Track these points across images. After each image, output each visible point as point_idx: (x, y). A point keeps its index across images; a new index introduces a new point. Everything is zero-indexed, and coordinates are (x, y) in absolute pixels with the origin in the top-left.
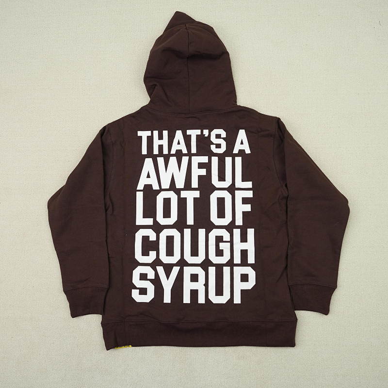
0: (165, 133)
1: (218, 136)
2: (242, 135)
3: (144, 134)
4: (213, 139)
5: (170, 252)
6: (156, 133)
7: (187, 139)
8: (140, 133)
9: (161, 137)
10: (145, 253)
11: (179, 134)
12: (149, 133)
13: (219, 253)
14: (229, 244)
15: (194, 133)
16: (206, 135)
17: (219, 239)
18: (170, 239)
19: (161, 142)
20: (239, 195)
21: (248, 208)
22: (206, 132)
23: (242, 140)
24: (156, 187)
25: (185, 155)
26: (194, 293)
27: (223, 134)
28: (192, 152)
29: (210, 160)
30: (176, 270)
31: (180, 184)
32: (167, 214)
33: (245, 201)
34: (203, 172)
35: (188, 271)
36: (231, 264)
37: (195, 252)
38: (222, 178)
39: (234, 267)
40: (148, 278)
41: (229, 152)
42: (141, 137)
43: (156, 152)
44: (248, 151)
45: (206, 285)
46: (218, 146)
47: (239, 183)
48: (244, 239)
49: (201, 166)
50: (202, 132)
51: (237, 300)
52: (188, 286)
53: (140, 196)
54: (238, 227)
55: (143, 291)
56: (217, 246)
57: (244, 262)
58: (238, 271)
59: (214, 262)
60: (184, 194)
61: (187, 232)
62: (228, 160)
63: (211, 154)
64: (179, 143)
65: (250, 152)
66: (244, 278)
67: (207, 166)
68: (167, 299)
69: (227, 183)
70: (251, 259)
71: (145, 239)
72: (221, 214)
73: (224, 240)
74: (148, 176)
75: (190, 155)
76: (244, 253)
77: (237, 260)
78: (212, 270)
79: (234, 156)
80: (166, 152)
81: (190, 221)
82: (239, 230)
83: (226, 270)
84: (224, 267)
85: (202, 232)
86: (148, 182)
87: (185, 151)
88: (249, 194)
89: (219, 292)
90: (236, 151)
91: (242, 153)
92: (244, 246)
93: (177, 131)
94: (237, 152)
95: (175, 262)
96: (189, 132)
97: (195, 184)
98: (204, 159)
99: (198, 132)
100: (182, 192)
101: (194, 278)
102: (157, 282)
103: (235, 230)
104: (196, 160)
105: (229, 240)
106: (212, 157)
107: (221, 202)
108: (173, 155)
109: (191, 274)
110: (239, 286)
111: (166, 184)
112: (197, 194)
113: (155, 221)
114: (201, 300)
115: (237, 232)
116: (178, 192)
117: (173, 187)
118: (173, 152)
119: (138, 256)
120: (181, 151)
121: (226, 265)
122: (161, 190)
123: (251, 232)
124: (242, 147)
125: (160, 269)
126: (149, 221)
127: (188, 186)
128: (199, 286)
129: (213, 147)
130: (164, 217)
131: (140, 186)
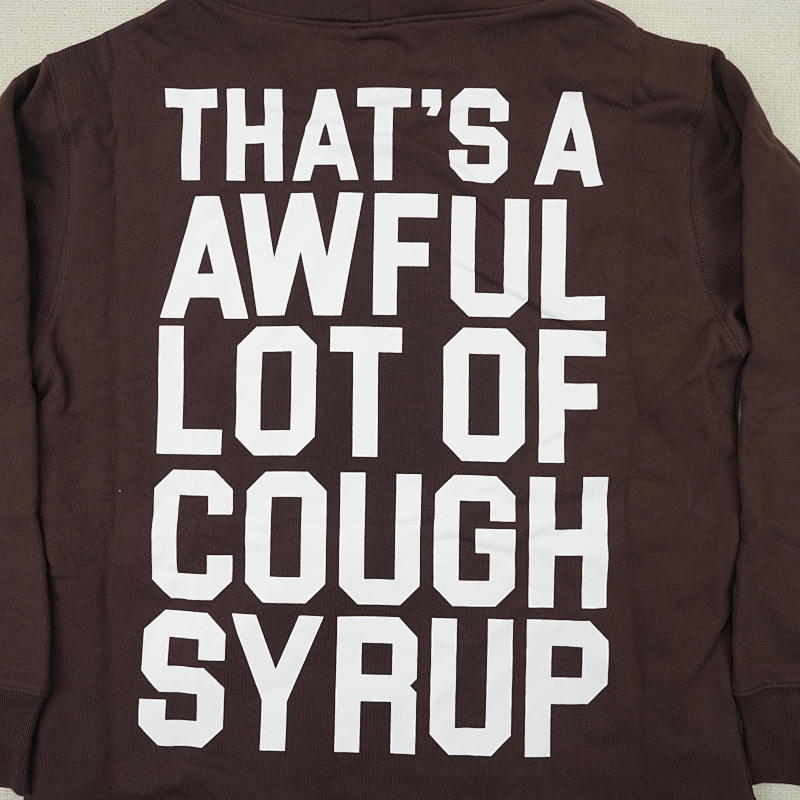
0: (273, 99)
1: (479, 117)
2: (571, 112)
3: (190, 102)
4: (459, 126)
5: (285, 561)
6: (236, 97)
7: (359, 124)
8: (173, 97)
9: (255, 115)
10: (191, 561)
11: (326, 105)
12: (208, 98)
13: (474, 567)
14: (512, 533)
15: (384, 101)
16: (434, 112)
17: (475, 515)
18: (286, 513)
19: (255, 135)
20: (555, 347)
21: (586, 397)
22: (432, 99)
23: (571, 135)
24: (233, 308)
25: (350, 187)
26: (375, 717)
27: (500, 109)
28: (377, 177)
29: (445, 208)
30: (306, 630)
31: (327, 299)
32: (275, 415)
33: (577, 369)
34: (418, 254)
35: (353, 634)
36: (516, 607)
37: (379, 563)
38: (489, 278)
39: (530, 622)
40: (201, 657)
41: (519, 179)
42: (178, 113)
43: (236, 171)
44: (592, 178)
45: (422, 686)
46: (479, 155)
47: (556, 302)
48: (569, 515)
49: (410, 230)
50: (416, 98)
51: (538, 744)
52: (352, 688)
53: (171, 345)
54: (547, 470)
55: (182, 707)
56: (467, 540)
57: (567, 604)
58: (544, 636)
59: (454, 602)
60: (342, 339)
61: (353, 486)
62: (516, 210)
63: (449, 186)
64: (325, 140)
65: (599, 182)
66: (567, 662)
67: (433, 232)
68: (273, 736)
69: (509, 301)
70: (594, 593)
71: (192, 508)
72: (484, 419)
73: (493, 518)
74: (206, 267)
75: (367, 185)
76: (568, 570)
77: (542, 594)
78: (444, 631)
79: (537, 197)
80: (273, 172)
81: (365, 440)
82: (550, 483)
83: (500, 632)
84: (491, 622)
85: (408, 488)
86: (205, 287)
87: (348, 172)
88: (594, 345)
89: (471, 711)
90: (545, 176)
91: (567, 182)
92: (569, 543)
93: (320, 92)
94: (550, 181)
95: (304, 599)
96: (365, 97)
97: (385, 300)
98: (424, 205)
99: (402, 97)
100: (334, 330)
101: (377, 659)
102: (233, 672)
103: (535, 482)
104: (392, 208)
105: (512, 518)
106: (455, 199)
107: (484, 370)
108: (302, 187)
109: (365, 646)
110: (546, 691)
111: (273, 299)
112: (392, 340)
113: (230, 442)
114: (402, 740)
115: (542, 490)
116: (318, 330)
117: (298, 310)
118: (303, 173)
119: (165, 572)
120: (333, 169)
121: (499, 612)
122: (254, 321)
123: (595, 491)
124: (570, 162)
125: (247, 626)
126: (208, 442)
127: (358, 309)
128: (396, 689)
129: (458, 160)
130: (265, 426)
131: (175, 305)
